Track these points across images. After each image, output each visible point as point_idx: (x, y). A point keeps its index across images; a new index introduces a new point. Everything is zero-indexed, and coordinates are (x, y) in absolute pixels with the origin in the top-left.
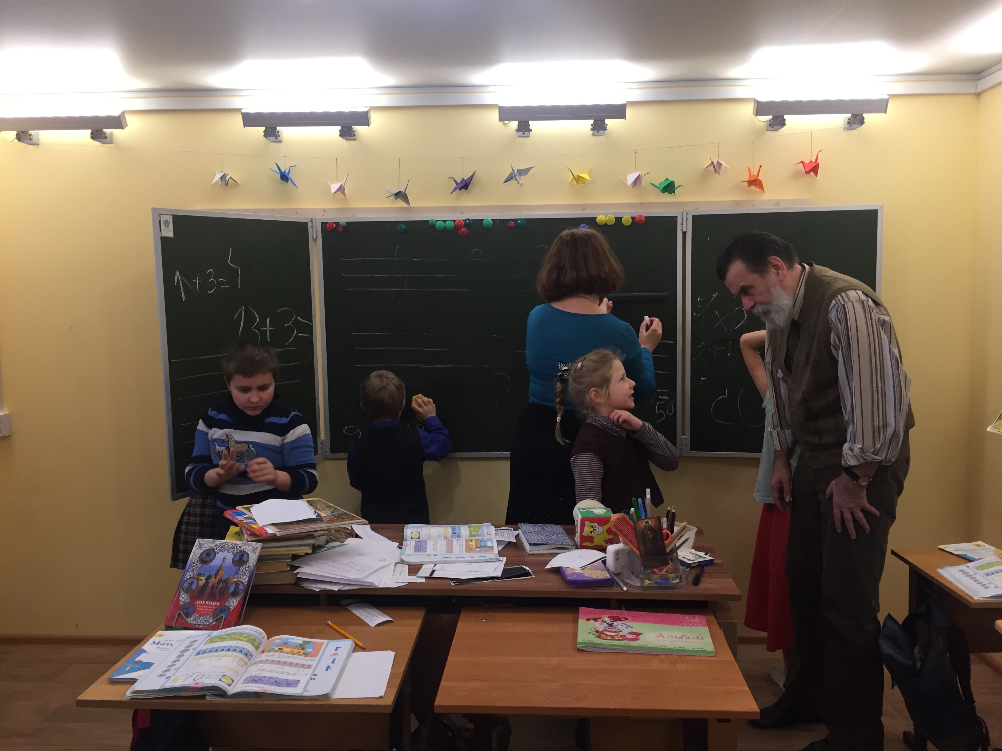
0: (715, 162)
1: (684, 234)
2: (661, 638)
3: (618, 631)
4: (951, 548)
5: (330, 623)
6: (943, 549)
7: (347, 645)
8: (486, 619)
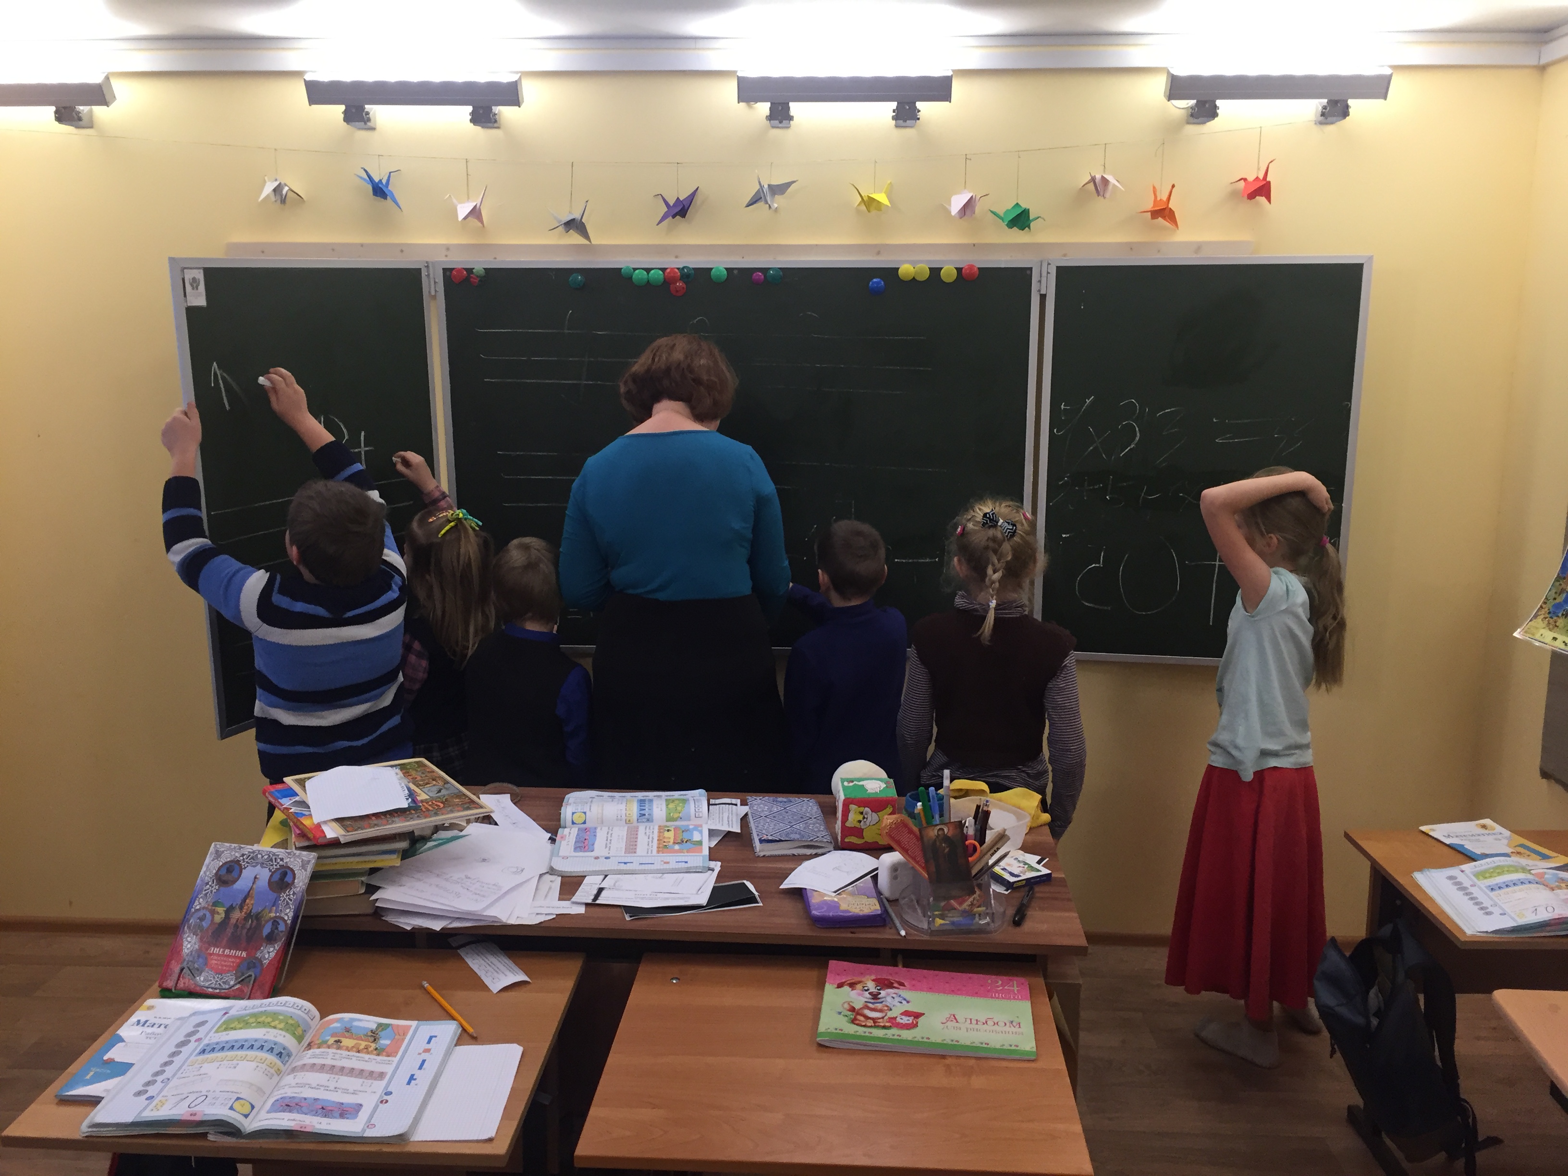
0: (1098, 177)
1: (1043, 297)
2: (954, 1024)
3: (886, 1008)
4: (1442, 831)
5: (426, 985)
6: (1427, 832)
7: (447, 1030)
8: (679, 979)
